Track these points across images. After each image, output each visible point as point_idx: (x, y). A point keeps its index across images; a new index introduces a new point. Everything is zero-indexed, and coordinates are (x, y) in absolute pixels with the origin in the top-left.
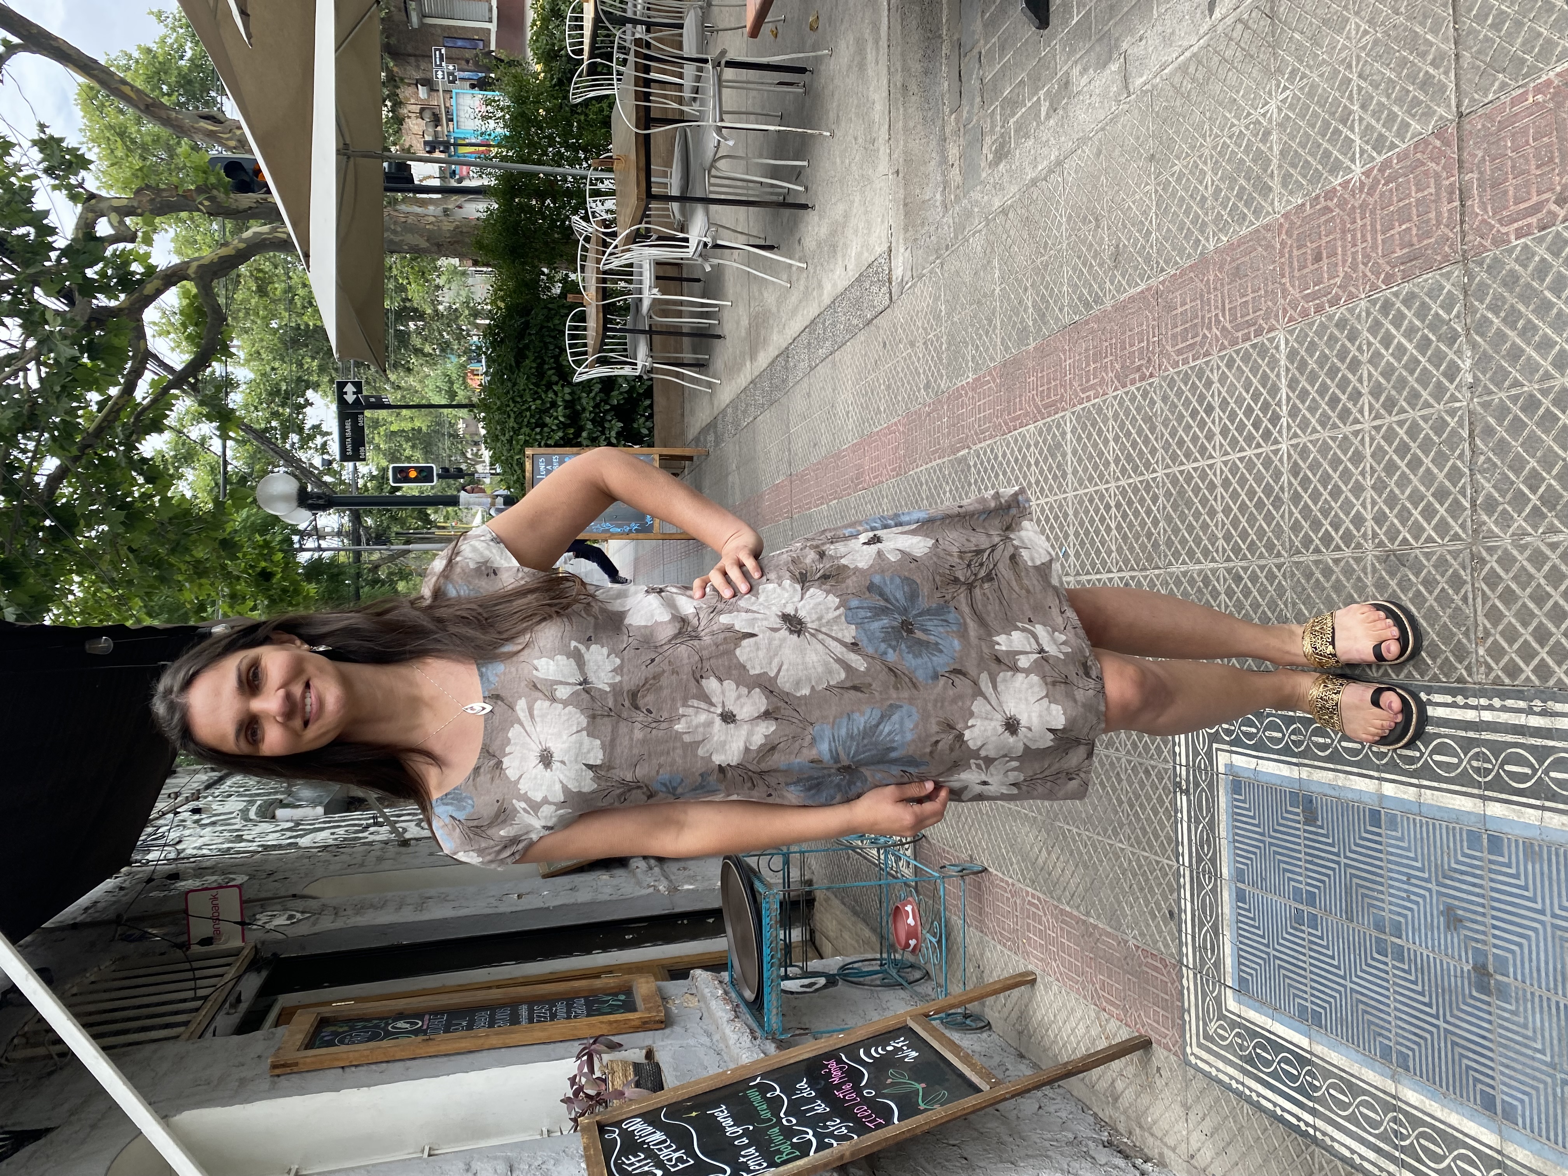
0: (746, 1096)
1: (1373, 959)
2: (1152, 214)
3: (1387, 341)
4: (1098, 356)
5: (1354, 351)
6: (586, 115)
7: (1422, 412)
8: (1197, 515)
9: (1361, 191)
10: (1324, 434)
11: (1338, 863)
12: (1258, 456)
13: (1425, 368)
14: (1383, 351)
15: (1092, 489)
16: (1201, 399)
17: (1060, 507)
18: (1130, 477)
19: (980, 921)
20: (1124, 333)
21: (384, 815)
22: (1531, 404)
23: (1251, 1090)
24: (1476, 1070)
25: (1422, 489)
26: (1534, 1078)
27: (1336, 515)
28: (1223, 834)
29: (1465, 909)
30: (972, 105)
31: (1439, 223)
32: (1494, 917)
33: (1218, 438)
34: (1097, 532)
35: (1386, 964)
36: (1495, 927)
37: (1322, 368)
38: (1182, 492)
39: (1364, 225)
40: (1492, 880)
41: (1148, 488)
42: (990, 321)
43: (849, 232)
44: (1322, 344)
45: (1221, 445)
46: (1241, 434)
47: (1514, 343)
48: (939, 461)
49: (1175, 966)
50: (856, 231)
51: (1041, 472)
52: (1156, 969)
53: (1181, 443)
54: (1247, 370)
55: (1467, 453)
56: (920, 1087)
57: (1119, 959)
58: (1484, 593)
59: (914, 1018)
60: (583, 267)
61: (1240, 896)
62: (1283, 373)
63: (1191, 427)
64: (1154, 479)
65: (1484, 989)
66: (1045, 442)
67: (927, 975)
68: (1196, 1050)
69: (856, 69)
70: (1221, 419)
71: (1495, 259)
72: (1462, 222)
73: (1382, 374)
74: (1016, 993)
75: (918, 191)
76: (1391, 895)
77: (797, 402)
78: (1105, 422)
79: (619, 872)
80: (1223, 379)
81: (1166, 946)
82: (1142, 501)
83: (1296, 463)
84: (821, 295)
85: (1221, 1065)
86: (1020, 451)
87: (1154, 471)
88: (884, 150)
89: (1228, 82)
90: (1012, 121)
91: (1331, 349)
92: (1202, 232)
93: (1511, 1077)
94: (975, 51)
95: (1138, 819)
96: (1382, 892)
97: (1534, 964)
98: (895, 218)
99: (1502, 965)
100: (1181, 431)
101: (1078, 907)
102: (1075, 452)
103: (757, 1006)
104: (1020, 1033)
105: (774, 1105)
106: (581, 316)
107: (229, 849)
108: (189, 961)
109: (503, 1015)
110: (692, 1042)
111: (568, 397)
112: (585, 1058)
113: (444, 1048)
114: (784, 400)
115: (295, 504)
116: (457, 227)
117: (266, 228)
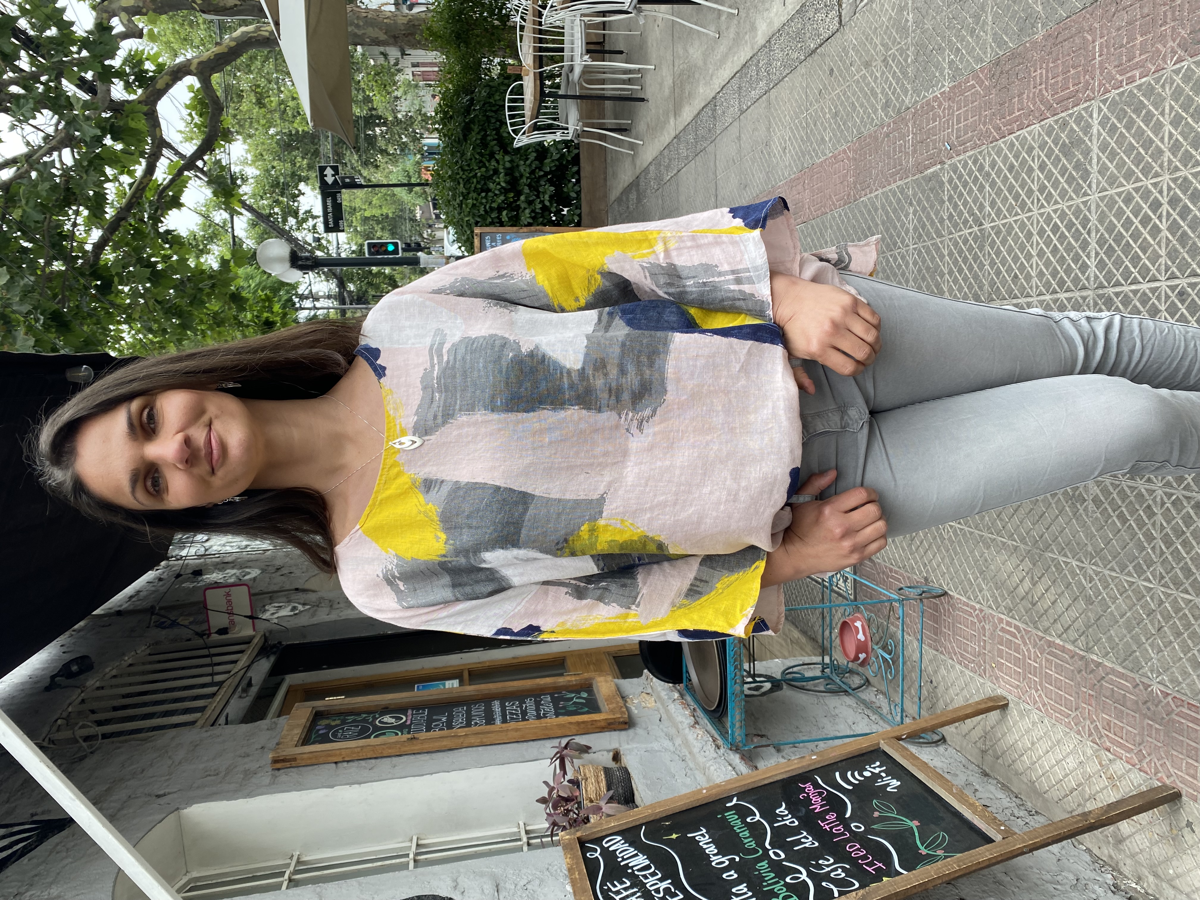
0: (724, 819)
17: (1077, 213)
19: (935, 640)
42: (977, 18)
48: (899, 183)
56: (914, 824)
57: (1136, 702)
59: (884, 739)
60: (521, 37)
67: (867, 682)
74: (984, 718)
77: (726, 148)
84: (754, 38)
86: (1016, 157)
101: (1074, 642)
103: (718, 716)
104: (984, 752)
105: (756, 830)
106: (519, 90)
107: (247, 546)
108: (208, 647)
109: (478, 711)
110: (655, 746)
111: (508, 165)
112: (558, 762)
113: (427, 746)
114: (711, 149)
115: (288, 265)
116: (410, 21)
117: (251, 28)
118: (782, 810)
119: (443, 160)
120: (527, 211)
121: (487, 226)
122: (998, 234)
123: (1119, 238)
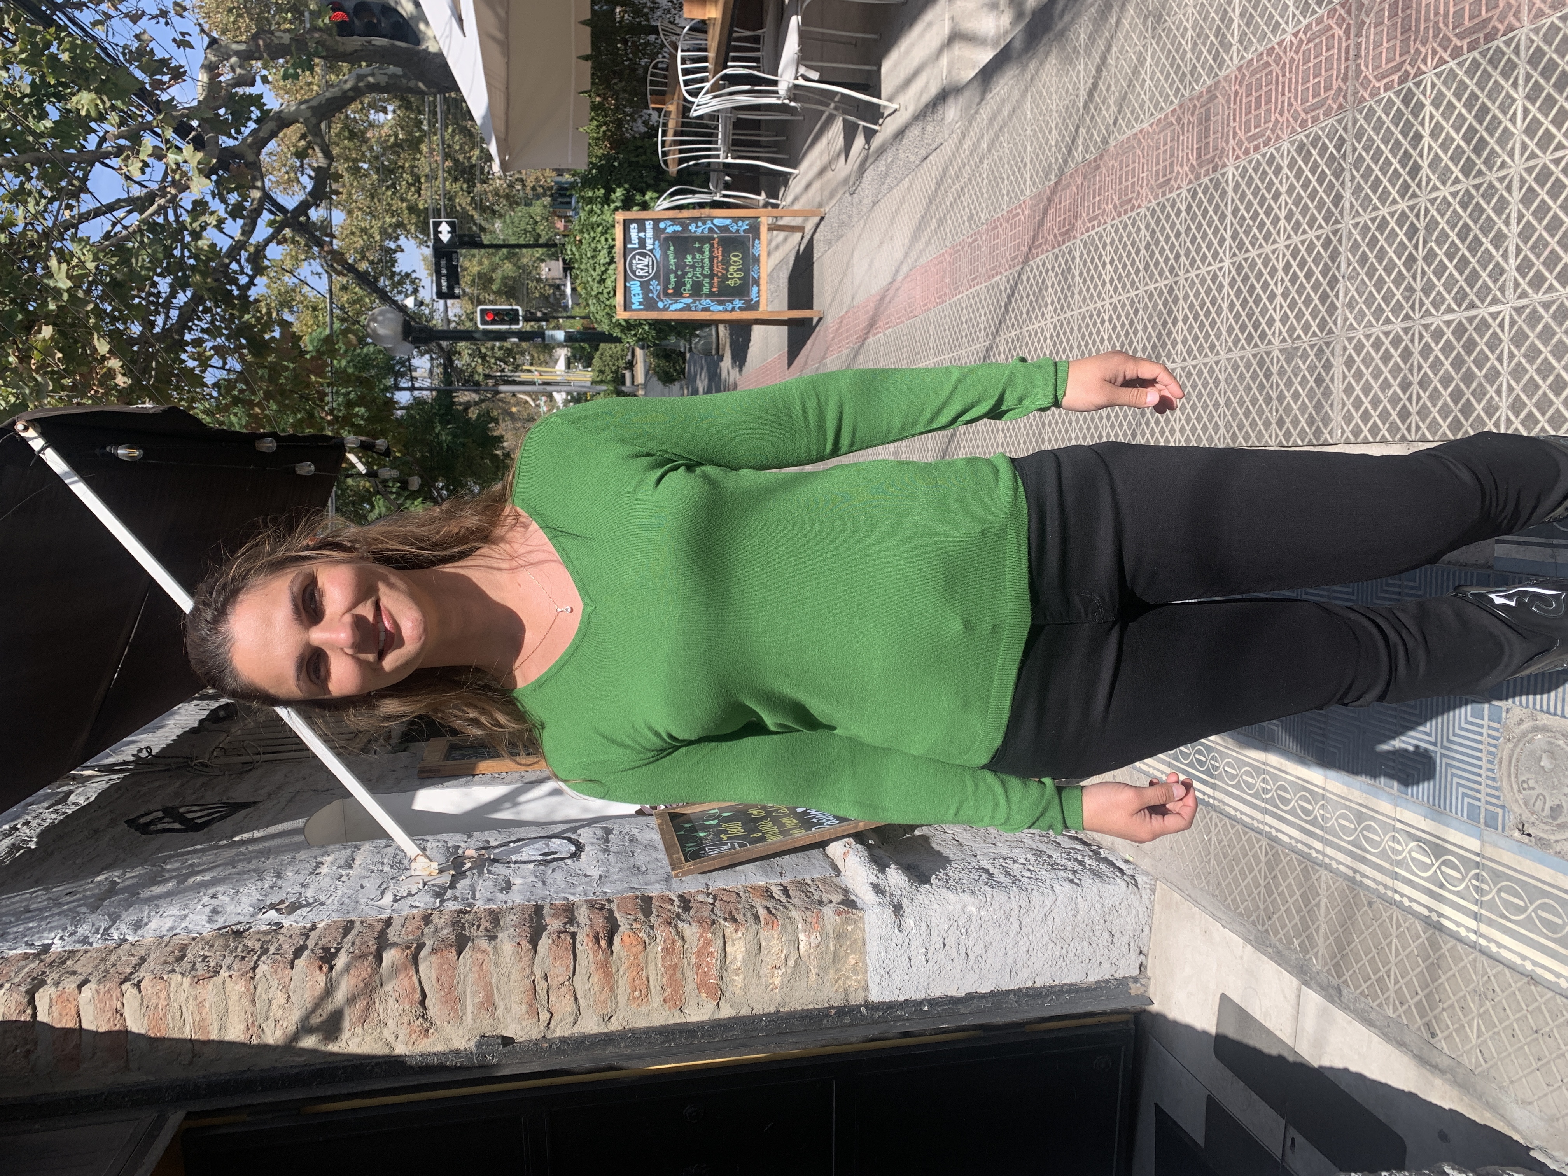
2: (1147, 64)
3: (1299, 175)
5: (1277, 184)
7: (1317, 233)
8: (1165, 324)
9: (1291, 49)
10: (1254, 253)
13: (1321, 197)
14: (1296, 183)
15: (1092, 306)
16: (1173, 226)
18: (1120, 294)
22: (1383, 225)
27: (1257, 318)
33: (1183, 259)
37: (1255, 198)
38: (1155, 306)
41: (1132, 303)
42: (1022, 159)
44: (1257, 178)
45: (1185, 265)
46: (1198, 255)
47: (1376, 176)
51: (1056, 293)
53: (1157, 264)
54: (1205, 201)
58: (1344, 374)
62: (1230, 203)
63: (1165, 250)
64: (1137, 295)
66: (1059, 267)
70: (1185, 242)
71: (1370, 108)
73: (1294, 202)
78: (1104, 247)
80: (1189, 208)
82: (1127, 314)
83: (1233, 278)
87: (1137, 289)
91: (1263, 182)
92: (1181, 81)
100: (1157, 254)
115: (400, 337)
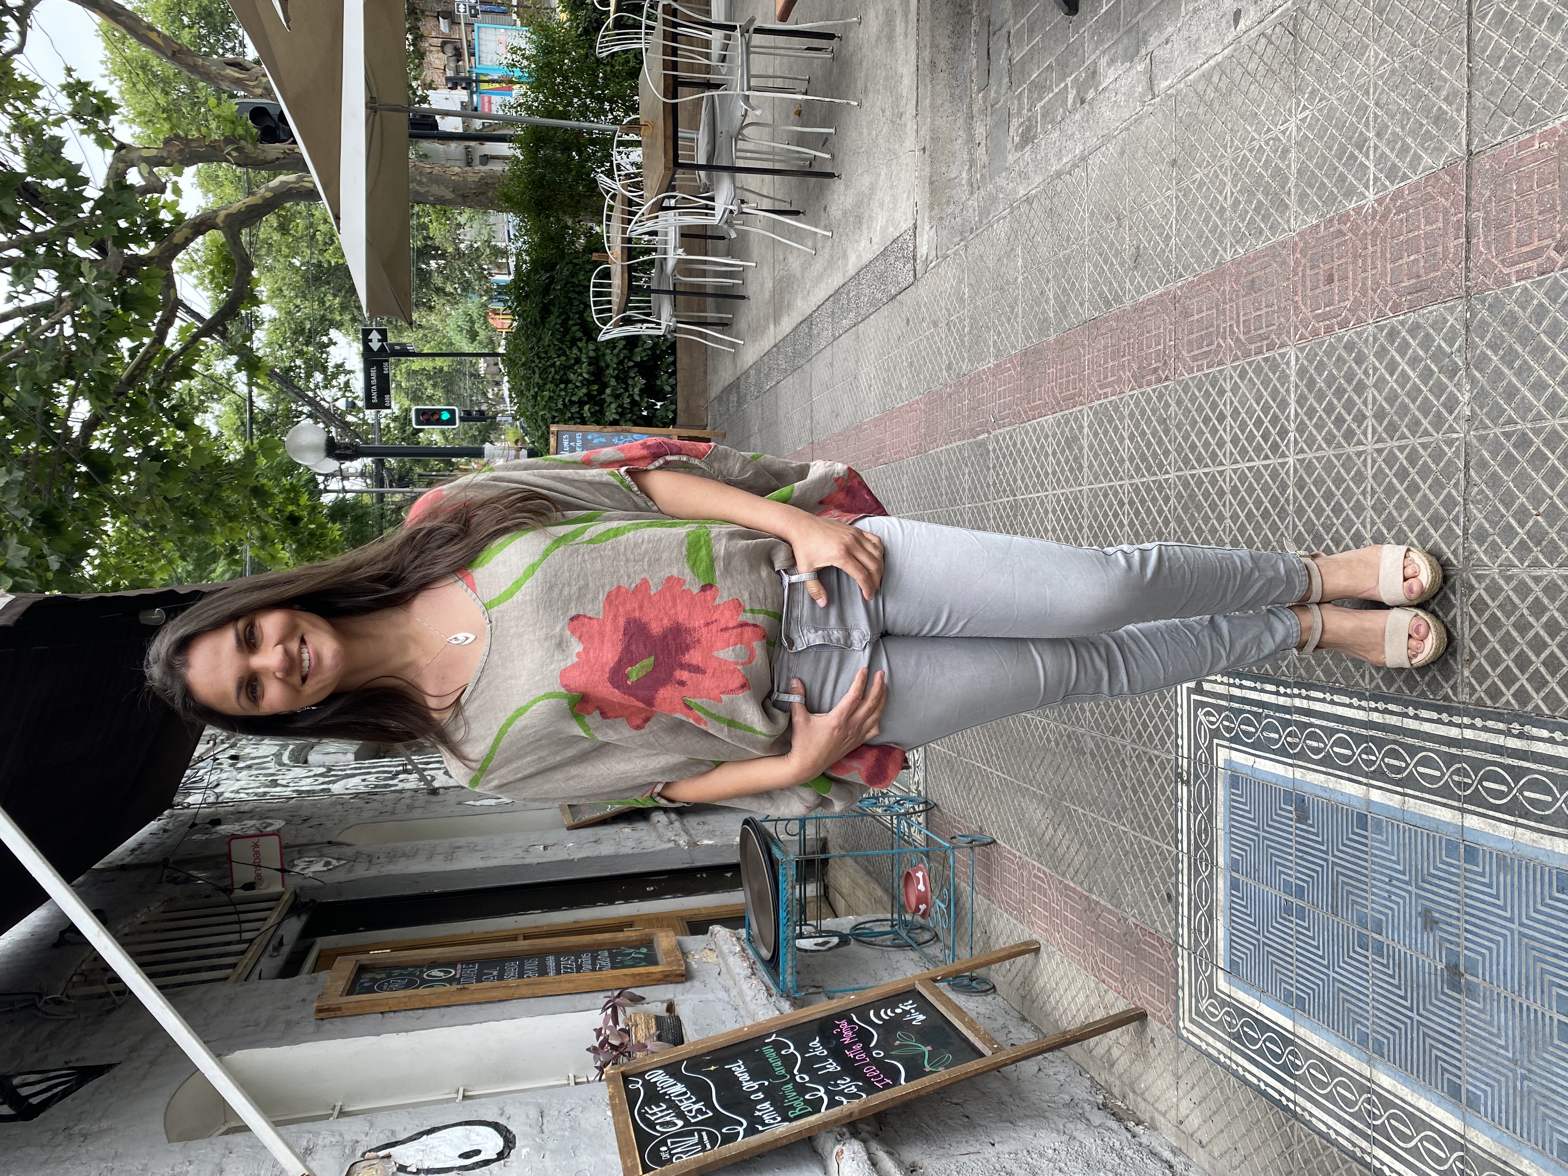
0: (761, 1052)
1: (1355, 952)
2: (1172, 219)
3: (1392, 367)
4: (1117, 354)
5: (1360, 375)
6: (613, 66)
7: (1423, 440)
8: (1206, 519)
9: (1373, 218)
10: (1330, 452)
11: (1326, 860)
12: (1266, 467)
13: (1426, 398)
14: (1387, 376)
15: (1106, 485)
16: (1214, 406)
17: (1076, 499)
18: (1143, 476)
19: (988, 890)
20: (1142, 334)
21: (411, 762)
22: (1523, 443)
23: (1237, 1064)
24: (1445, 1061)
25: (1419, 514)
26: (1497, 1072)
27: (1337, 531)
28: (1220, 825)
29: (1441, 913)
30: (1000, 85)
31: (1445, 258)
32: (1466, 922)
33: (1229, 446)
34: (1110, 526)
35: (1367, 957)
36: (1467, 930)
37: (1330, 387)
38: (1193, 496)
39: (1375, 252)
40: (1466, 887)
41: (1160, 489)
42: (1012, 308)
43: (875, 205)
44: (1330, 364)
45: (1231, 453)
46: (1250, 445)
47: (1510, 382)
48: (959, 443)
49: (1171, 946)
50: (882, 205)
51: (1058, 463)
52: (1153, 947)
53: (1193, 447)
54: (1258, 383)
55: (1462, 483)
56: (926, 1049)
57: (1118, 935)
58: (1471, 619)
59: (923, 982)
60: (608, 222)
61: (1234, 885)
62: (1292, 389)
63: (1203, 433)
64: (1166, 480)
65: (1455, 986)
66: (1062, 433)
67: (935, 937)
68: (1188, 1025)
69: (884, 40)
70: (1232, 427)
71: (1497, 297)
72: (1467, 258)
73: (1385, 399)
74: (1020, 960)
75: (944, 169)
76: (1373, 894)
77: (820, 370)
78: (1121, 420)
79: (641, 826)
80: (1235, 389)
81: (1164, 926)
82: (1154, 500)
83: (1301, 477)
84: (846, 265)
85: (1210, 1040)
86: (1038, 440)
87: (1167, 472)
88: (911, 126)
89: (1250, 95)
90: (1039, 105)
91: (1340, 370)
92: (1220, 242)
93: (1476, 1069)
94: (1004, 31)
95: (1141, 805)
96: (1365, 891)
97: (1501, 967)
98: (921, 196)
99: (1472, 967)
100: (1193, 437)
101: (1081, 884)
102: (1091, 447)
103: (773, 964)
104: (1024, 998)
105: (788, 1062)
106: (606, 274)
107: (265, 794)
108: (233, 904)
109: (531, 965)
110: (710, 997)
111: (592, 354)
112: (609, 1011)
113: (477, 996)
114: (807, 367)
115: (323, 454)
116: (482, 178)
117: (292, 177)
118: (816, 1042)
119: (516, 346)
120: (613, 406)
121: (566, 422)
122: (1026, 505)
123: (1101, 527)
